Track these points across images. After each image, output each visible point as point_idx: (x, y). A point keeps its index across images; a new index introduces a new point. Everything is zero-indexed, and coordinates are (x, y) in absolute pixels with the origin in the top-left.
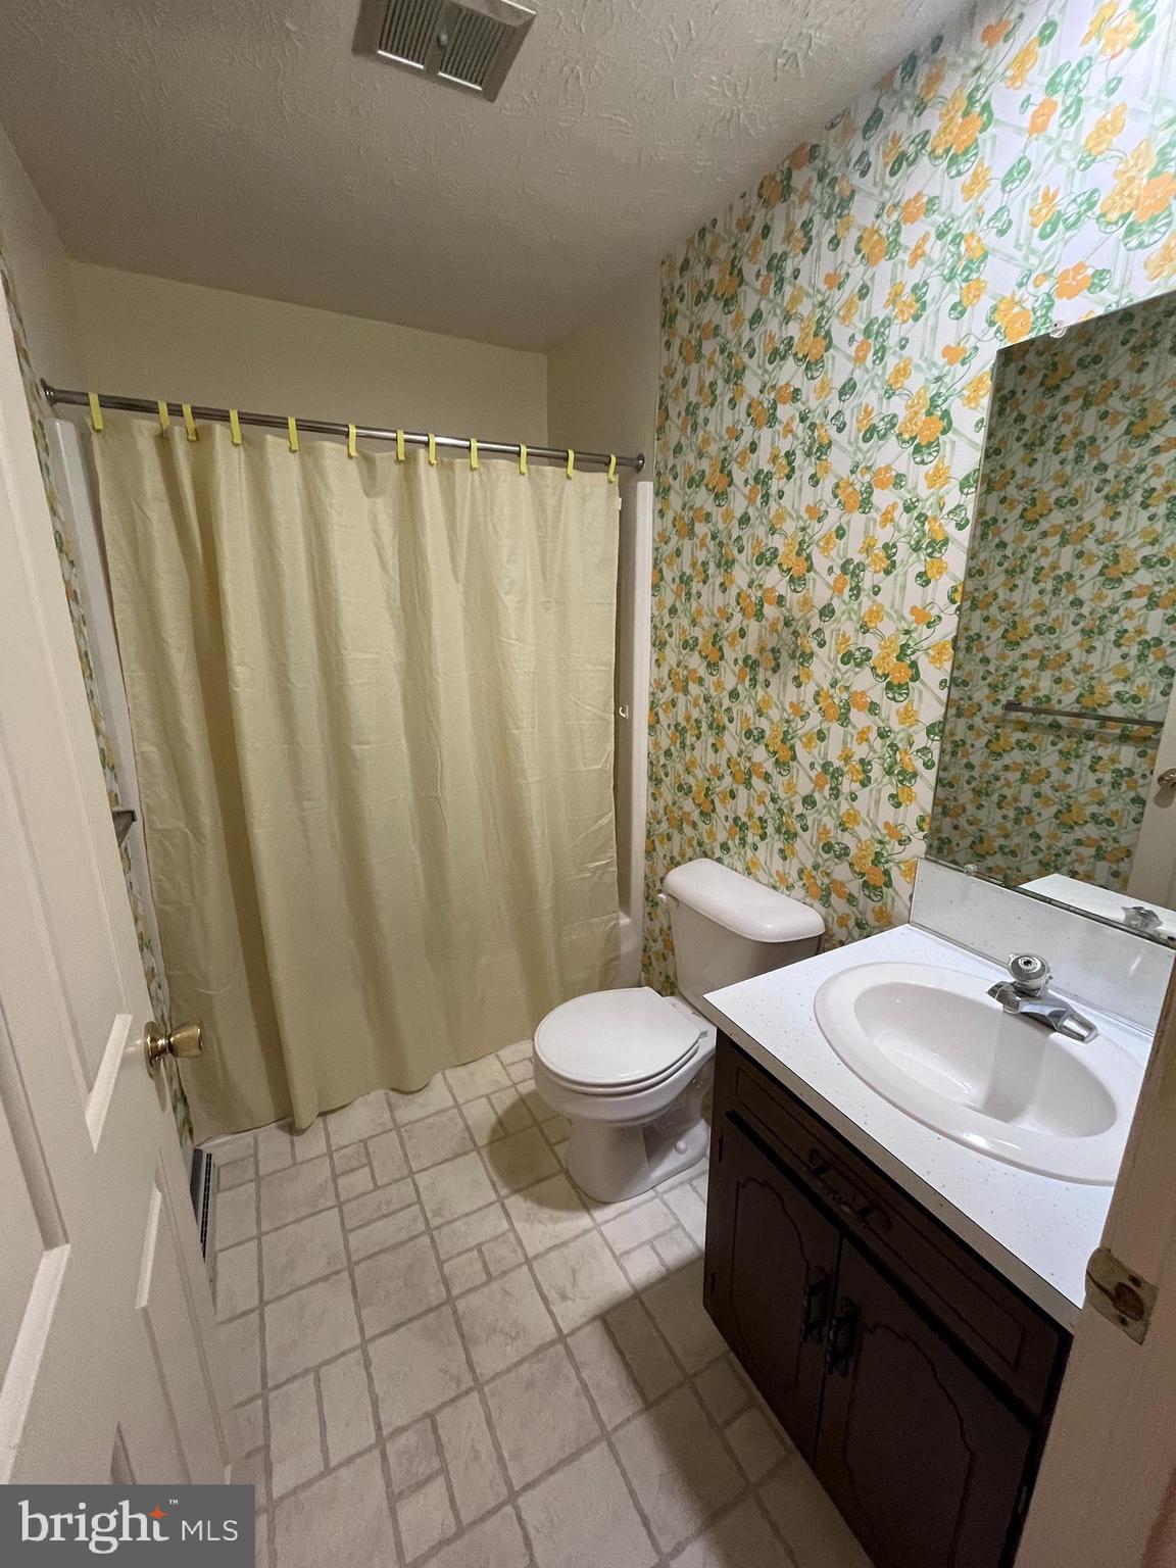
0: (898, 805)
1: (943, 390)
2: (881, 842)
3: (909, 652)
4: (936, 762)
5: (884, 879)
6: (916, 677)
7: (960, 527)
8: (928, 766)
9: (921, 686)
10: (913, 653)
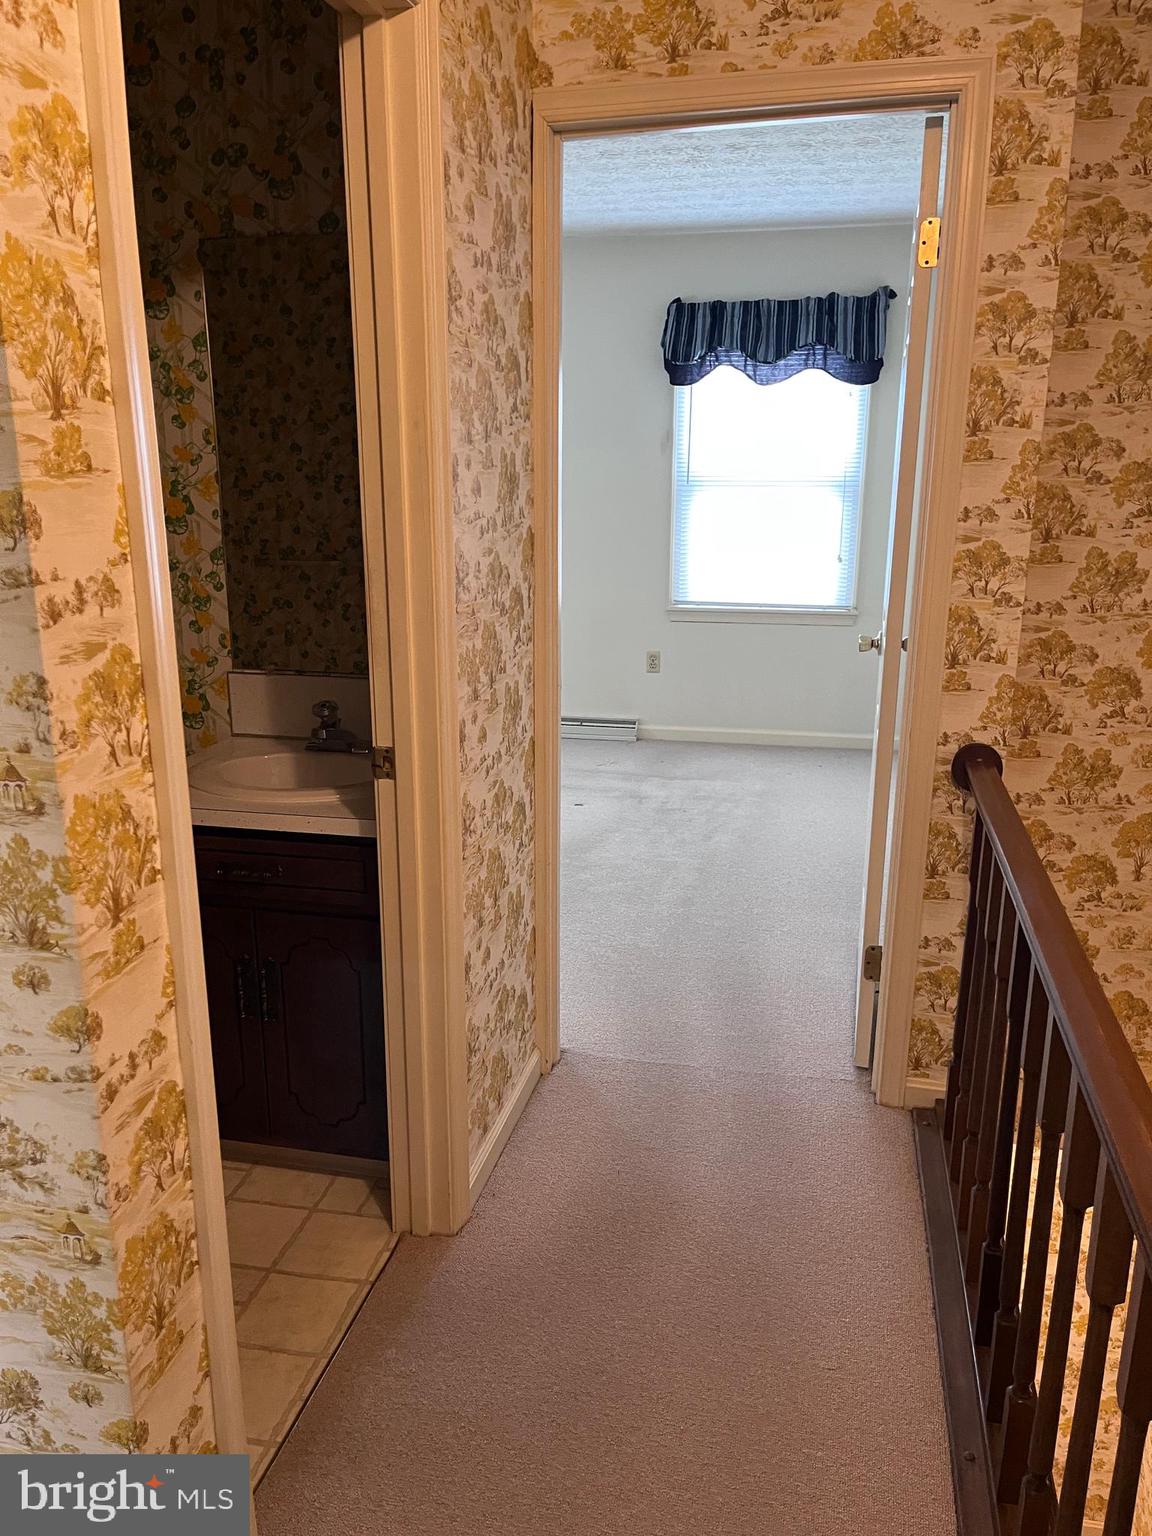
0: (199, 630)
1: (161, 259)
2: (191, 670)
3: (180, 488)
4: (224, 583)
5: (201, 704)
6: (191, 510)
7: (202, 378)
8: (218, 588)
9: (198, 519)
10: (184, 488)
